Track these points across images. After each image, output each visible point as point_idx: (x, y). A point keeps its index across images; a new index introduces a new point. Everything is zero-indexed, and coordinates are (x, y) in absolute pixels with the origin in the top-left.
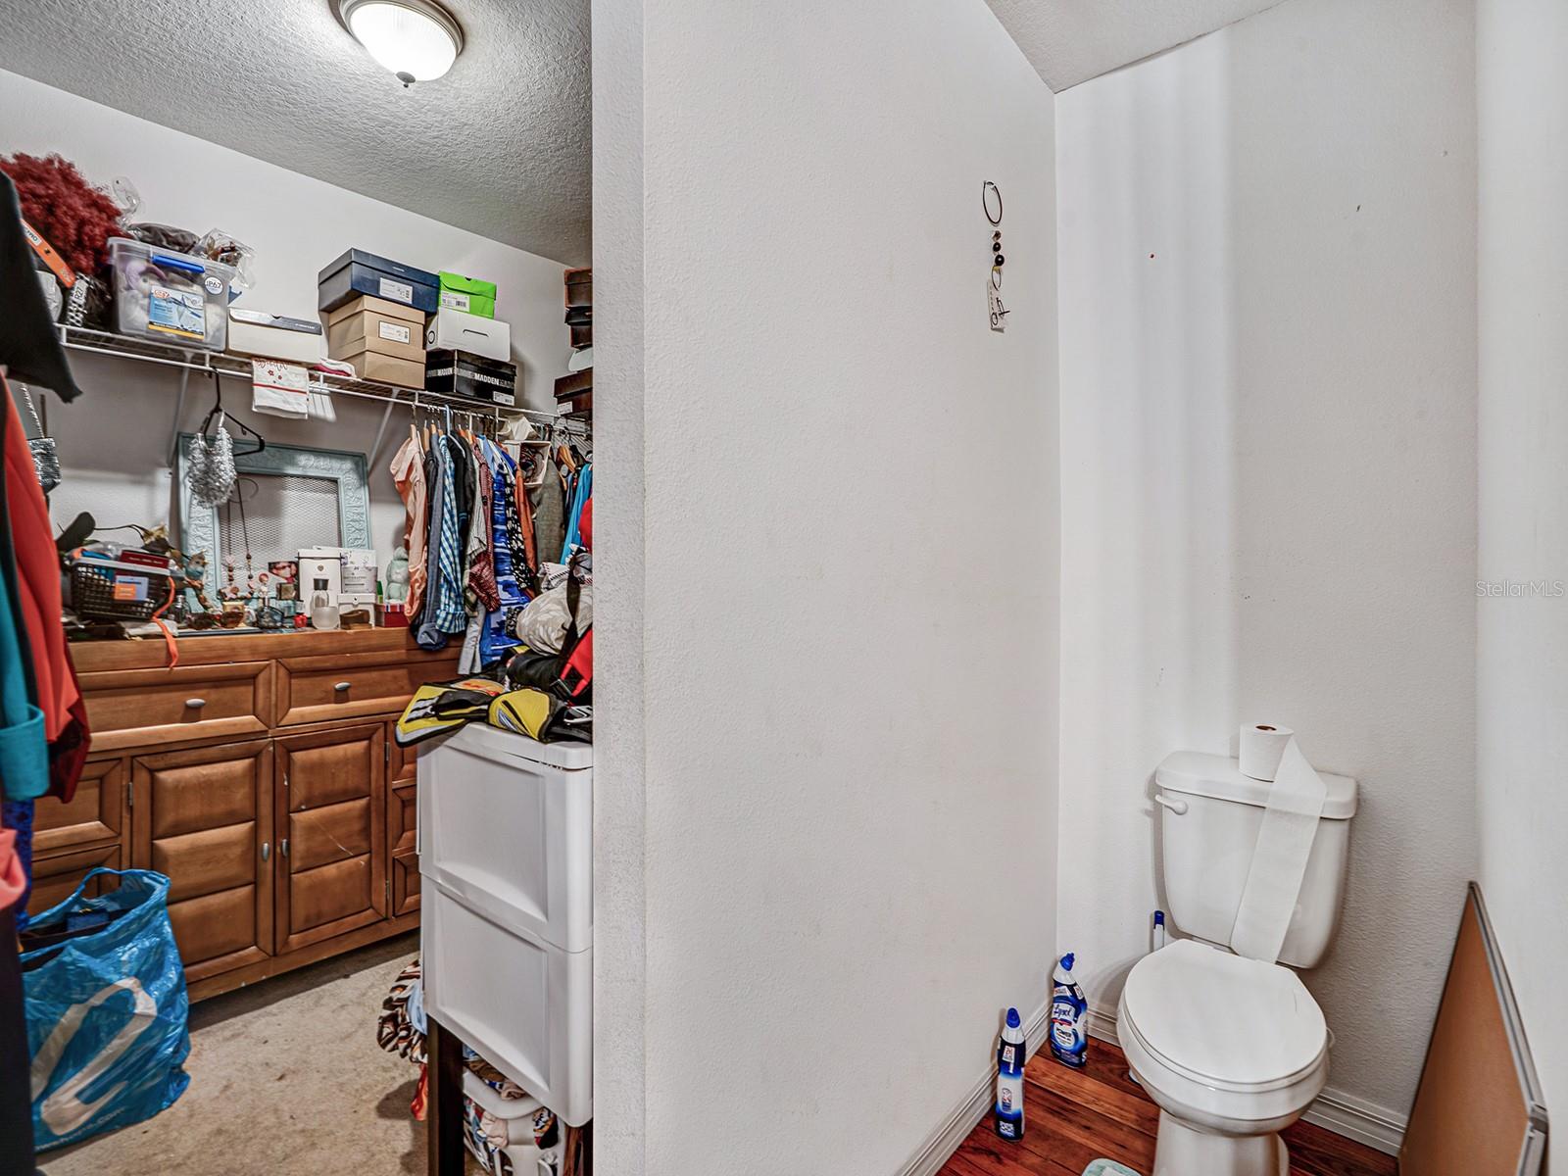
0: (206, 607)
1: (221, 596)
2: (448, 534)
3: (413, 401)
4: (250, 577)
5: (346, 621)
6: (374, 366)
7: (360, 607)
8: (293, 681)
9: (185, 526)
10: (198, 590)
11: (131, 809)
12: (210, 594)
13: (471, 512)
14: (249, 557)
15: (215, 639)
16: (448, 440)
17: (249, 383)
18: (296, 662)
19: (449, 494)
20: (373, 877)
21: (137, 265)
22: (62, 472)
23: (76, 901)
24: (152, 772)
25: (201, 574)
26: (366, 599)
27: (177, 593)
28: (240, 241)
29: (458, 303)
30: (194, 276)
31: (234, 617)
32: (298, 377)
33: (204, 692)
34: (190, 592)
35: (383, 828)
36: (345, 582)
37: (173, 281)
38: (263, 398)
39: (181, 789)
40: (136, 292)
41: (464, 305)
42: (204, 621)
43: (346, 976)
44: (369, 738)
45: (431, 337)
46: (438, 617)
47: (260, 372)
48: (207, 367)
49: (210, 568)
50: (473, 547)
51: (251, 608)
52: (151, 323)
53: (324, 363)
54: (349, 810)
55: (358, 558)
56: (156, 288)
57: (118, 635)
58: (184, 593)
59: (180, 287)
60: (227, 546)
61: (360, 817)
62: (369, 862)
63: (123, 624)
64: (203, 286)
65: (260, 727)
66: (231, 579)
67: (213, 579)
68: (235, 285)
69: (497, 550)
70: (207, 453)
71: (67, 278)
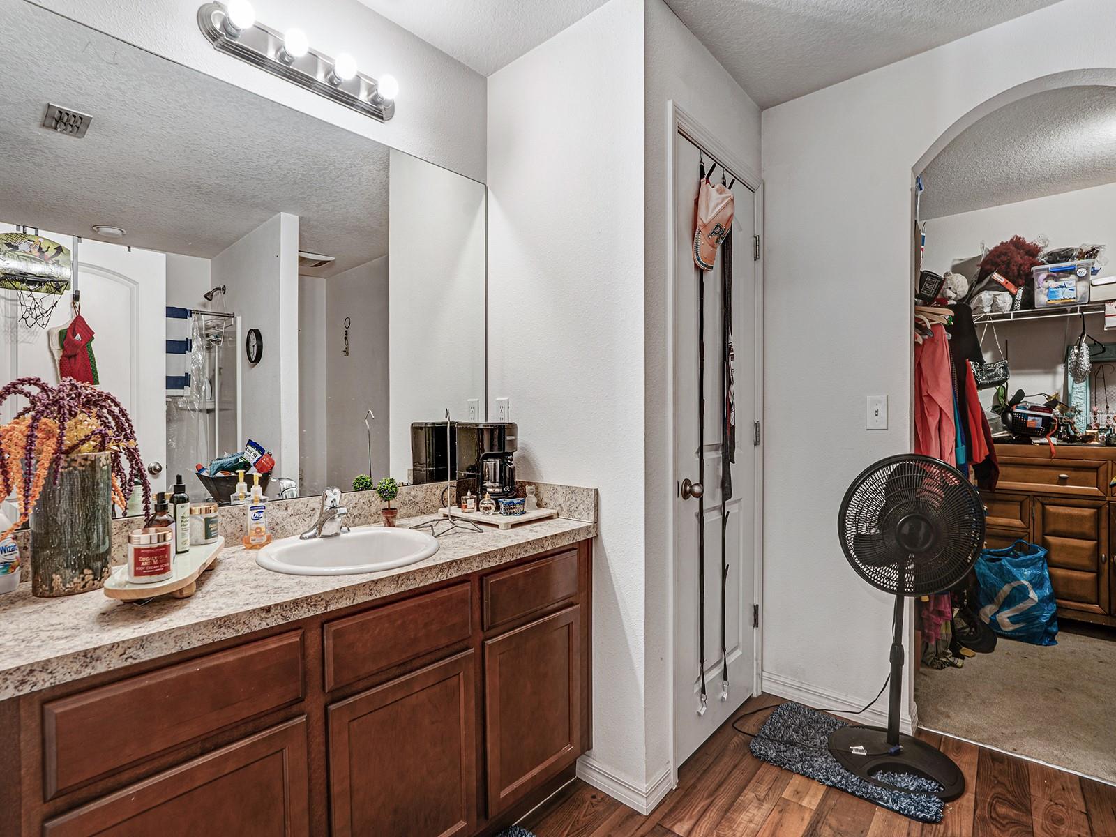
0: (1075, 433)
1: (1087, 427)
4: (1108, 418)
9: (1070, 392)
10: (1072, 424)
11: (1033, 518)
12: (1079, 426)
14: (1107, 407)
15: (1076, 448)
17: (1103, 315)
21: (1044, 275)
22: (1010, 372)
23: (1011, 550)
24: (1043, 505)
25: (1074, 416)
27: (1059, 425)
28: (1096, 243)
30: (1071, 271)
31: (1092, 438)
33: (1068, 472)
34: (1067, 424)
37: (1060, 277)
38: (1111, 323)
39: (1058, 515)
40: (1042, 288)
42: (1072, 439)
47: (1110, 309)
48: (1079, 313)
49: (1081, 413)
56: (1052, 283)
57: (1030, 442)
58: (1064, 426)
59: (1063, 279)
60: (1093, 402)
63: (1031, 438)
64: (1076, 274)
65: (1101, 494)
66: (1095, 419)
67: (1082, 420)
68: (1096, 267)
70: (1077, 355)
71: (1013, 290)
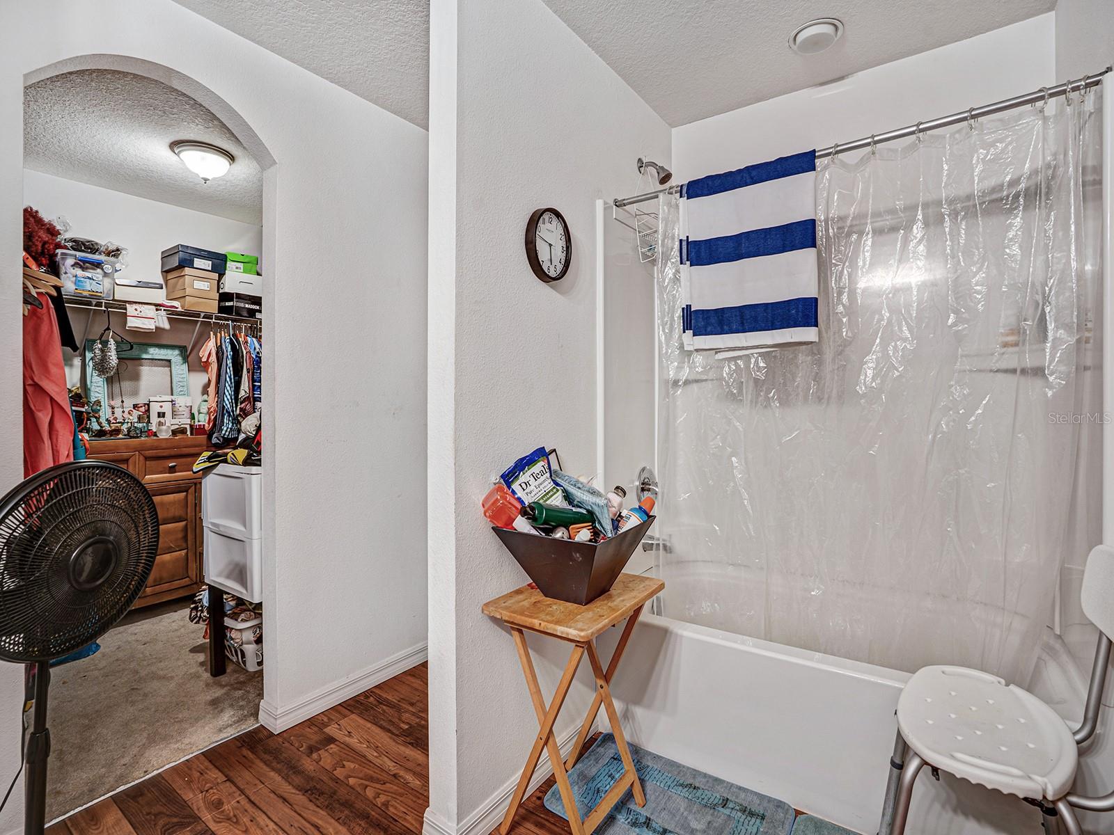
0: (101, 427)
1: (108, 421)
2: (229, 388)
3: (212, 319)
4: (123, 412)
5: (174, 433)
6: (191, 304)
7: (182, 426)
8: (147, 462)
9: (89, 387)
10: (98, 419)
12: (103, 420)
13: (241, 377)
14: (123, 402)
15: (107, 442)
16: (231, 339)
17: (125, 315)
18: (148, 453)
19: (229, 368)
20: (189, 561)
21: (70, 261)
25: (99, 410)
26: (185, 421)
27: (87, 420)
28: (121, 246)
29: (237, 268)
30: (98, 265)
31: (117, 431)
32: (150, 311)
34: (94, 420)
35: (194, 537)
36: (174, 414)
37: (87, 268)
38: (132, 323)
40: (69, 275)
41: (240, 268)
42: (101, 433)
43: (176, 611)
44: (187, 491)
45: (222, 286)
46: (222, 430)
47: (130, 309)
48: (103, 308)
49: (103, 407)
50: (242, 394)
51: (125, 427)
52: (76, 289)
53: (164, 303)
54: (176, 527)
55: (182, 401)
56: (79, 272)
58: (90, 420)
59: (91, 271)
60: (111, 396)
61: (182, 531)
62: (187, 554)
64: (103, 269)
66: (113, 413)
67: (105, 413)
68: (118, 266)
69: (256, 396)
70: (102, 351)
71: (35, 268)
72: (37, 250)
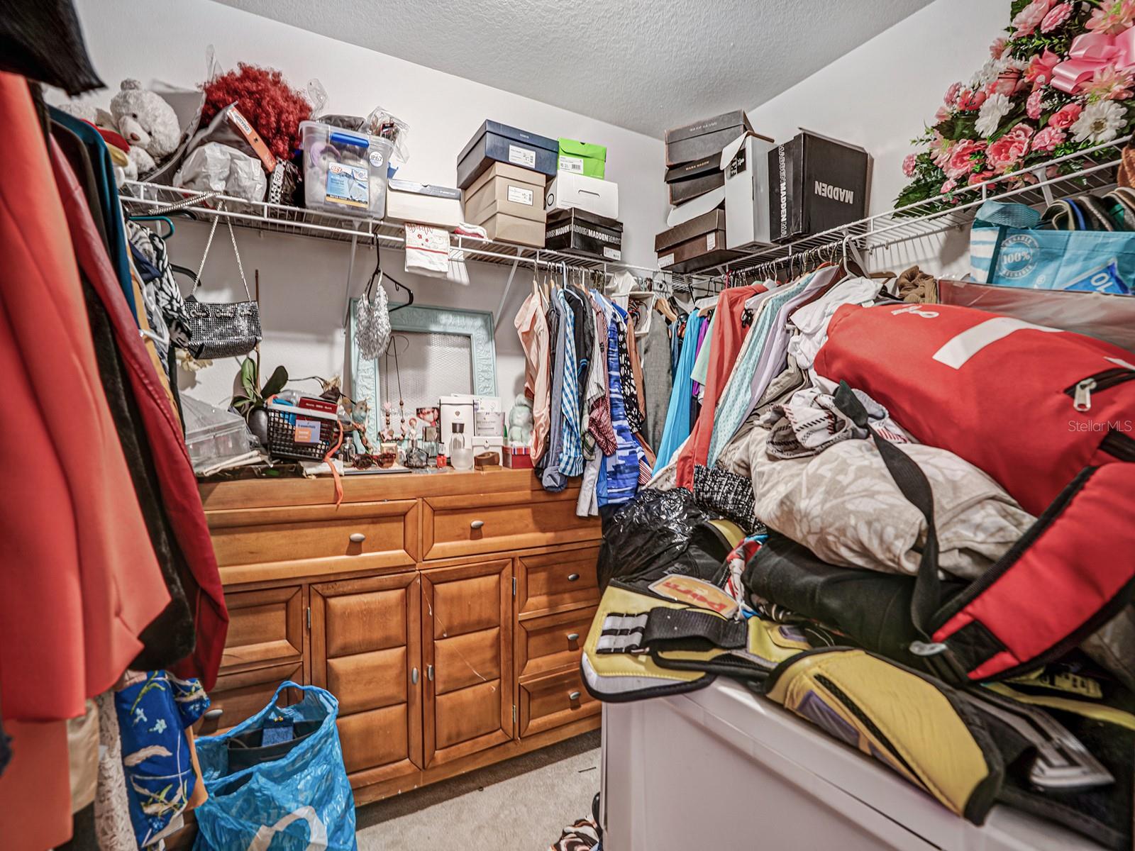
0: (367, 448)
1: (381, 437)
2: (570, 380)
3: (535, 258)
4: (402, 422)
5: (479, 462)
6: (506, 229)
7: (491, 450)
8: (436, 518)
9: (354, 378)
10: (362, 432)
11: (309, 631)
12: (371, 436)
13: (590, 358)
14: (402, 404)
15: (374, 478)
16: (565, 293)
17: (402, 248)
18: (439, 502)
19: (570, 342)
20: (503, 700)
21: (319, 145)
22: (263, 332)
24: (325, 598)
25: (364, 418)
26: (493, 442)
27: (345, 435)
28: (397, 117)
29: (574, 166)
30: (360, 150)
31: (388, 458)
32: (440, 239)
33: (364, 527)
34: (356, 433)
35: (511, 656)
36: (478, 426)
37: (345, 157)
38: (415, 259)
39: (348, 615)
40: (316, 169)
41: (579, 167)
42: (365, 461)
43: (481, 789)
44: (499, 573)
45: (550, 200)
46: (560, 461)
47: (412, 235)
48: (371, 234)
49: (371, 414)
50: (592, 392)
51: (403, 449)
52: (328, 195)
53: (462, 227)
54: (483, 639)
55: (489, 405)
56: (332, 164)
57: (298, 473)
58: (351, 436)
59: (351, 162)
60: (385, 394)
61: (492, 646)
62: (499, 687)
63: (302, 464)
64: (368, 161)
65: (410, 561)
66: (388, 424)
67: (373, 425)
68: (394, 162)
69: (613, 396)
70: (369, 311)
71: (270, 165)
72: (268, 123)
